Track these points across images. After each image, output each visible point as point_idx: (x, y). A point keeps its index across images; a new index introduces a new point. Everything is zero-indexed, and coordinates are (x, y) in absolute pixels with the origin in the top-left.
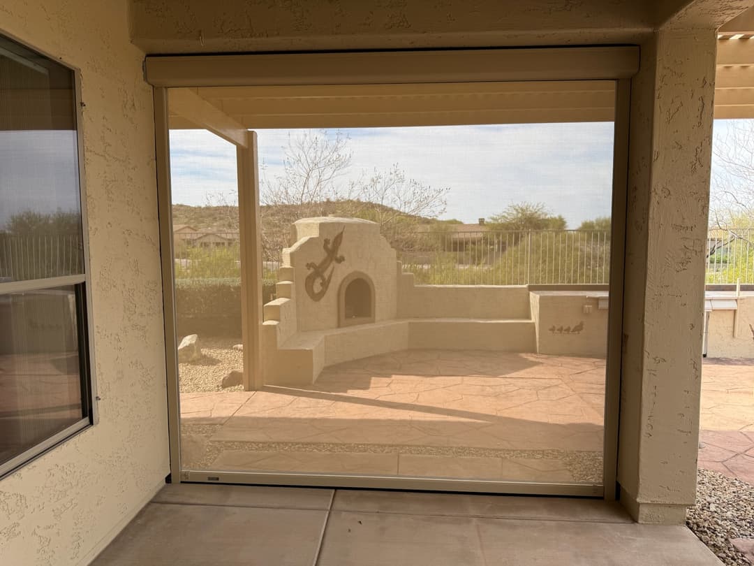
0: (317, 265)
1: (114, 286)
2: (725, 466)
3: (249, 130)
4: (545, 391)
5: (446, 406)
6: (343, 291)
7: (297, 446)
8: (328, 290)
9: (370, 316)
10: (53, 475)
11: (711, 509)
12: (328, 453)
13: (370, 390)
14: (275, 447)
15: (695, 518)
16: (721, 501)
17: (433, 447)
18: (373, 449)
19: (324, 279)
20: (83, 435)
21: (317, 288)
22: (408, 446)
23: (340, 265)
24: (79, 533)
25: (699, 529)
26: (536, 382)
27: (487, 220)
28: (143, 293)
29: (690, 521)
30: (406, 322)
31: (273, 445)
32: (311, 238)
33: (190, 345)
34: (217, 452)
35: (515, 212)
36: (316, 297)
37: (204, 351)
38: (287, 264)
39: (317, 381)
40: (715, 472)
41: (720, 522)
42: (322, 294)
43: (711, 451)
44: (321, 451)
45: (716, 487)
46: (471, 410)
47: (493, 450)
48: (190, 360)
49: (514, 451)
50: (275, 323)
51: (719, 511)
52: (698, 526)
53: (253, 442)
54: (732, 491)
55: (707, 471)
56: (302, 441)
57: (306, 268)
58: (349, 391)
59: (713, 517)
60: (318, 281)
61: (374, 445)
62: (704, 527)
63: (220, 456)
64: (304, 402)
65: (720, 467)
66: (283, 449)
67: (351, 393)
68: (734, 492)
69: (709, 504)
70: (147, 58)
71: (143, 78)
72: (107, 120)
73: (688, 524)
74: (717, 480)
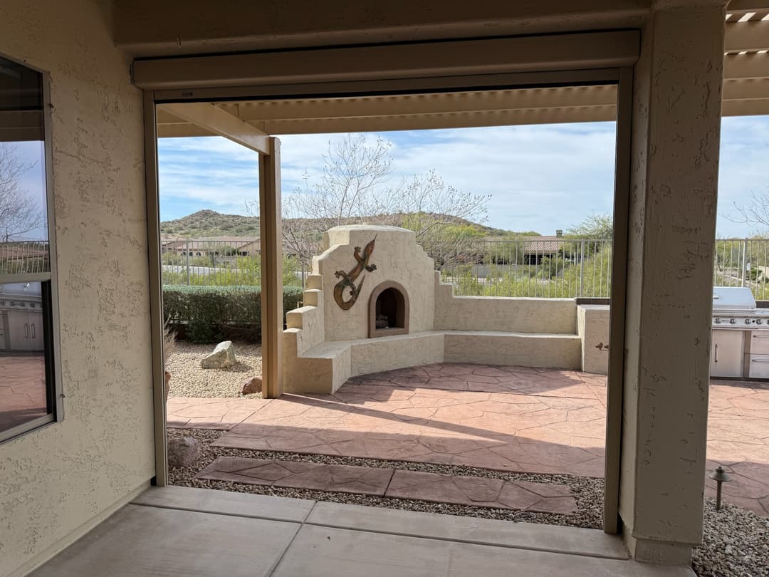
0: (347, 273)
1: (88, 286)
2: (761, 504)
3: (271, 136)
4: (577, 412)
5: (463, 423)
6: (374, 300)
7: (294, 456)
8: (358, 298)
9: (403, 326)
10: (4, 469)
11: (726, 552)
12: (323, 464)
13: (388, 402)
14: (272, 456)
15: (703, 560)
16: (741, 543)
17: (434, 464)
18: (369, 463)
19: (353, 288)
20: (43, 431)
21: (346, 296)
22: (408, 462)
23: (371, 273)
24: (35, 528)
25: (706, 573)
26: (570, 402)
27: (565, 232)
28: (124, 293)
29: (696, 563)
30: (442, 334)
31: (271, 454)
32: (341, 246)
33: (223, 351)
34: (212, 458)
35: (595, 224)
36: (345, 306)
37: (239, 358)
38: (316, 272)
39: (338, 392)
40: (746, 509)
41: (732, 566)
42: (352, 302)
43: (749, 486)
44: (316, 462)
45: (741, 526)
46: (487, 429)
47: (499, 471)
48: (222, 366)
49: (520, 473)
50: (295, 330)
51: (735, 554)
52: (705, 569)
53: (250, 450)
54: (758, 533)
55: (737, 508)
56: (300, 451)
57: (335, 276)
58: (366, 403)
59: (727, 561)
60: (348, 290)
61: (372, 459)
62: (711, 571)
63: (214, 462)
64: (318, 412)
65: (754, 504)
66: (278, 458)
67: (368, 405)
68: (761, 534)
69: (726, 545)
70: (135, 62)
71: (130, 82)
72: (82, 121)
73: (694, 565)
74: (744, 519)
